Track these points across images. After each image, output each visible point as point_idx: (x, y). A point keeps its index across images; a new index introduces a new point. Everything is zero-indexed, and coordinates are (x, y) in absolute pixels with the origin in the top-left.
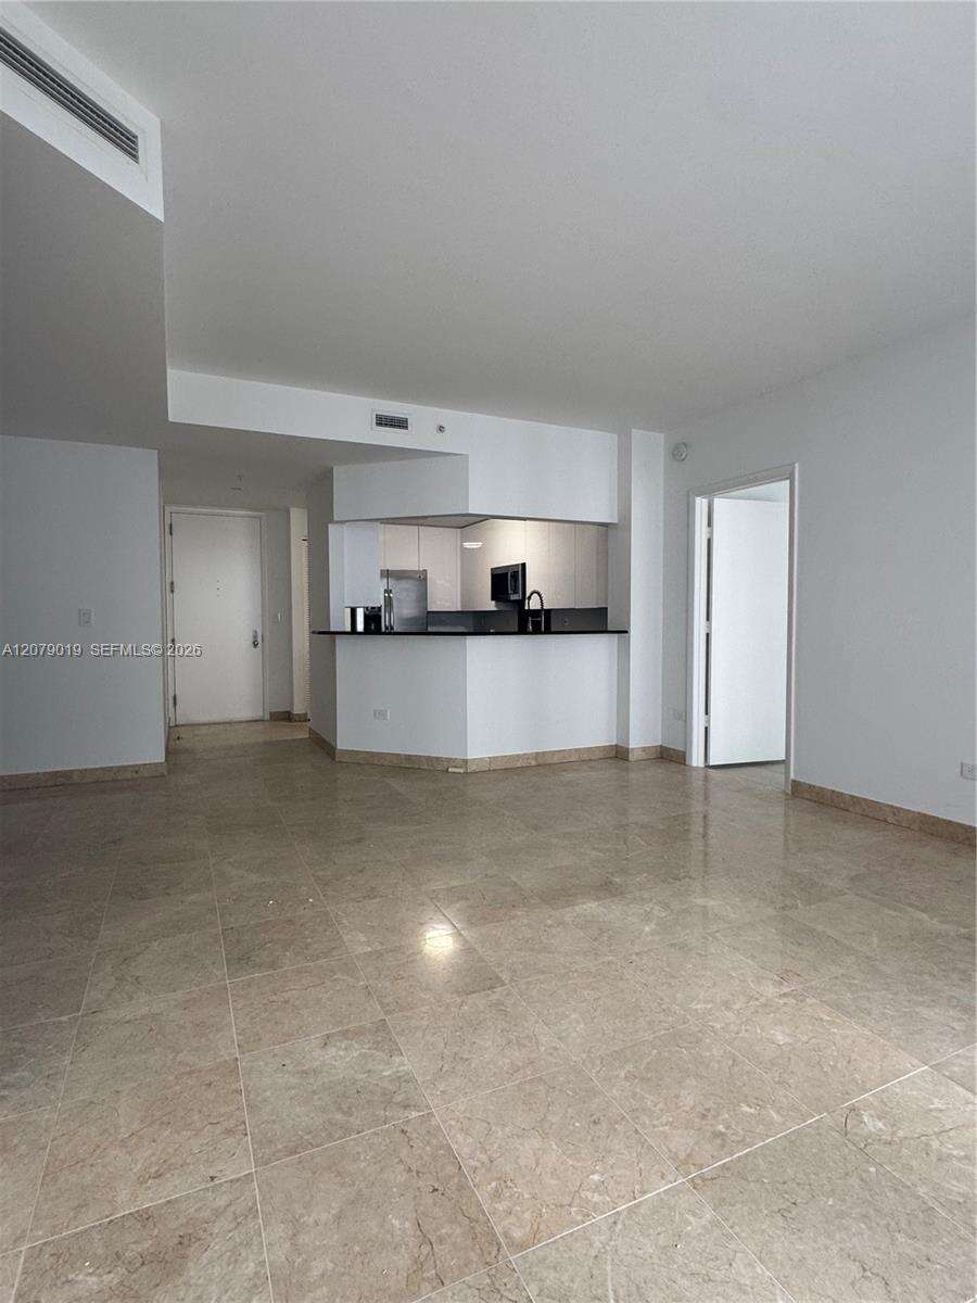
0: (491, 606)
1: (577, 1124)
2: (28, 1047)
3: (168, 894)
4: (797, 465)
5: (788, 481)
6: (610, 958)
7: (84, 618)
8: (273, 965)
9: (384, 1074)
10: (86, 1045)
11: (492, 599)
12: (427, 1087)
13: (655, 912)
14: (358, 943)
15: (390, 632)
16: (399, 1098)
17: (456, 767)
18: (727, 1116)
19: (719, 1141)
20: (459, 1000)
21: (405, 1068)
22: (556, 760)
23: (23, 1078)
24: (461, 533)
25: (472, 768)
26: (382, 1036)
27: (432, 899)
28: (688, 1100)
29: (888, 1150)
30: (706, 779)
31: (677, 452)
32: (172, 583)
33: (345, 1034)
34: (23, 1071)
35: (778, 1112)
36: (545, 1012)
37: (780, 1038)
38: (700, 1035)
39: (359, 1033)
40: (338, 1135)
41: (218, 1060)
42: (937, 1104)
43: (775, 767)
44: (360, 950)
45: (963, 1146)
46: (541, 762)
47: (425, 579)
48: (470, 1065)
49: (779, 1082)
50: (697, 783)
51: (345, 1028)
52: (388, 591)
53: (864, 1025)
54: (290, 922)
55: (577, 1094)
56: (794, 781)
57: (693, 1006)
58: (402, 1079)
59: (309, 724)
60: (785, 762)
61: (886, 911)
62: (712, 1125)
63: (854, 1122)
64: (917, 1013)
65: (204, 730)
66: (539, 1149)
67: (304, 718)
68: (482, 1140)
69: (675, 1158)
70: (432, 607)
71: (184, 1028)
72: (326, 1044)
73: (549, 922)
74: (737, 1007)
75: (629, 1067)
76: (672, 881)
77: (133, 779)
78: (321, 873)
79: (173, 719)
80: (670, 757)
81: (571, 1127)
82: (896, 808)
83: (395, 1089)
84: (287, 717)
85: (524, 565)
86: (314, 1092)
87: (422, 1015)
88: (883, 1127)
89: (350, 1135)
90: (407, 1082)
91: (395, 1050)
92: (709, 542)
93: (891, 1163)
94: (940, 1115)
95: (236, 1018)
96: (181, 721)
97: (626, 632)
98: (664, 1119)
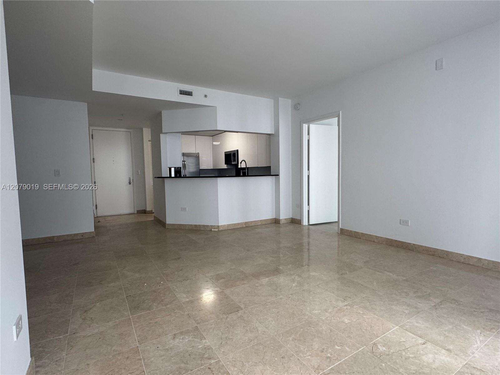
0: (225, 167)
1: (276, 359)
2: (46, 350)
3: (101, 284)
4: (341, 112)
5: (337, 118)
6: (282, 296)
7: (57, 173)
8: (149, 309)
9: (199, 347)
10: (72, 347)
11: (225, 164)
12: (217, 351)
13: (296, 279)
14: (183, 298)
15: (185, 177)
16: (206, 356)
17: (214, 229)
18: (330, 351)
19: (329, 360)
20: (225, 316)
21: (207, 344)
22: (253, 224)
23: (45, 362)
24: (213, 138)
25: (221, 229)
26: (197, 332)
27: (210, 279)
28: (316, 346)
29: (388, 357)
30: (309, 229)
31: (296, 107)
32: (94, 159)
33: (182, 333)
34: (45, 360)
35: (348, 347)
36: (259, 318)
37: (346, 321)
38: (317, 322)
39: (188, 332)
40: (183, 373)
41: (130, 348)
42: (403, 340)
43: (334, 224)
44: (184, 300)
45: (413, 353)
46: (247, 225)
47: (199, 157)
48: (232, 340)
49: (347, 337)
50: (305, 231)
51: (181, 331)
52: (184, 161)
53: (375, 314)
54: (155, 291)
55: (275, 348)
56: (341, 229)
57: (314, 312)
58: (207, 348)
59: (153, 214)
60: (337, 222)
61: (378, 273)
62: (325, 354)
63: (375, 348)
64: (392, 308)
65: (109, 218)
66: (263, 370)
67: (151, 212)
68: (240, 368)
69: (314, 367)
70: (202, 167)
71: (114, 336)
72: (174, 338)
73: (257, 285)
74: (330, 311)
75: (293, 336)
76: (301, 267)
77: (80, 239)
78: (165, 272)
79: (96, 214)
80: (295, 222)
81: (274, 360)
82: (377, 236)
83: (204, 353)
84: (144, 212)
85: (237, 151)
86: (172, 357)
87: (212, 323)
88: (385, 349)
89: (188, 372)
90: (209, 349)
91: (202, 338)
92: (308, 141)
93: (389, 361)
94: (404, 343)
95: (136, 331)
96: (99, 215)
97: (278, 175)
98: (308, 354)
